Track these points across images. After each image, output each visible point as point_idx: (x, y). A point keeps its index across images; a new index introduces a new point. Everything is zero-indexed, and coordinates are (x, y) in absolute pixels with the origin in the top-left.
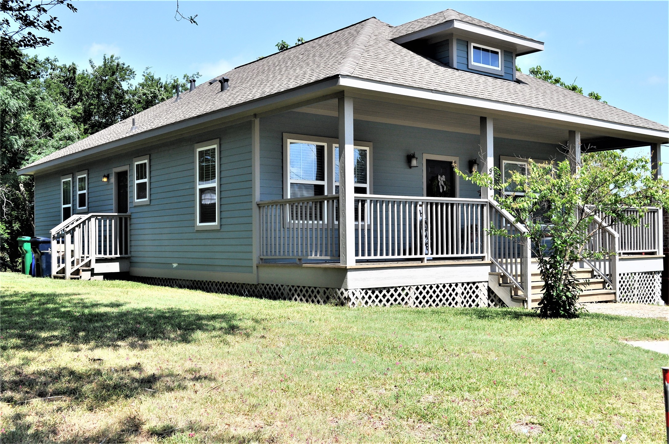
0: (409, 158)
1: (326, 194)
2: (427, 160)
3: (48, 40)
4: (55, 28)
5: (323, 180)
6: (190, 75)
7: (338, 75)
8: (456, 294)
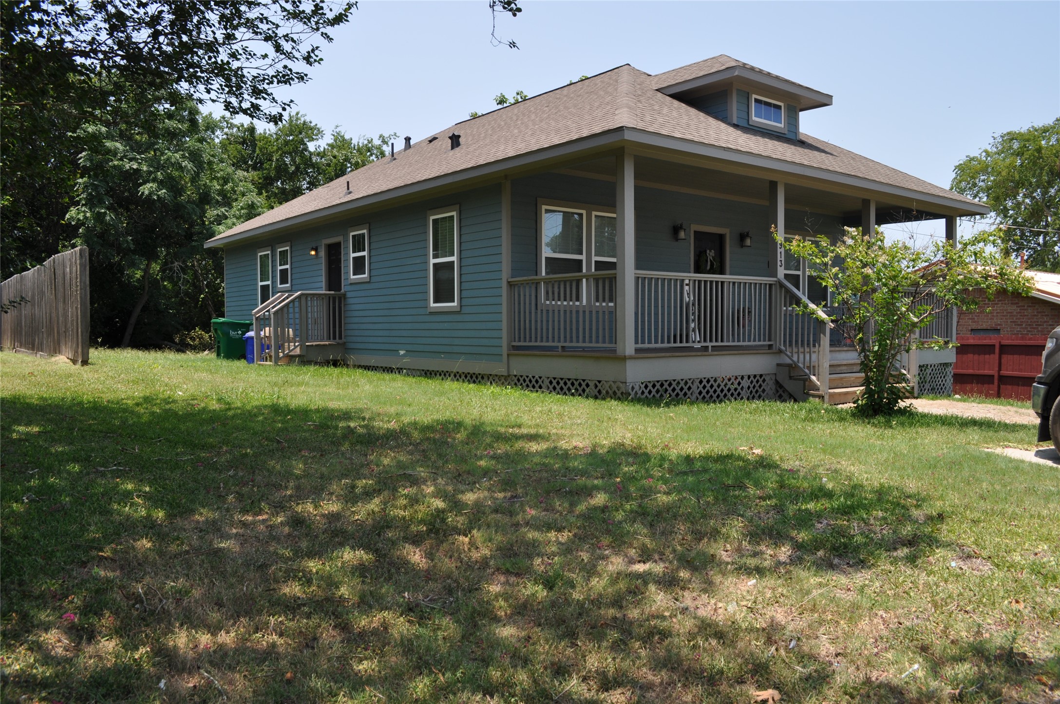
0: (676, 230)
1: (584, 270)
2: (695, 232)
3: (306, 75)
4: (315, 61)
5: (581, 254)
6: (386, 135)
7: (622, 127)
8: (742, 388)
